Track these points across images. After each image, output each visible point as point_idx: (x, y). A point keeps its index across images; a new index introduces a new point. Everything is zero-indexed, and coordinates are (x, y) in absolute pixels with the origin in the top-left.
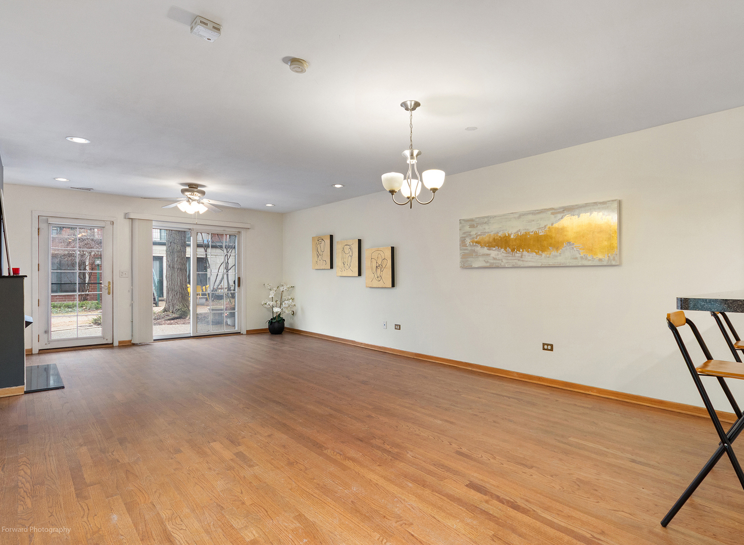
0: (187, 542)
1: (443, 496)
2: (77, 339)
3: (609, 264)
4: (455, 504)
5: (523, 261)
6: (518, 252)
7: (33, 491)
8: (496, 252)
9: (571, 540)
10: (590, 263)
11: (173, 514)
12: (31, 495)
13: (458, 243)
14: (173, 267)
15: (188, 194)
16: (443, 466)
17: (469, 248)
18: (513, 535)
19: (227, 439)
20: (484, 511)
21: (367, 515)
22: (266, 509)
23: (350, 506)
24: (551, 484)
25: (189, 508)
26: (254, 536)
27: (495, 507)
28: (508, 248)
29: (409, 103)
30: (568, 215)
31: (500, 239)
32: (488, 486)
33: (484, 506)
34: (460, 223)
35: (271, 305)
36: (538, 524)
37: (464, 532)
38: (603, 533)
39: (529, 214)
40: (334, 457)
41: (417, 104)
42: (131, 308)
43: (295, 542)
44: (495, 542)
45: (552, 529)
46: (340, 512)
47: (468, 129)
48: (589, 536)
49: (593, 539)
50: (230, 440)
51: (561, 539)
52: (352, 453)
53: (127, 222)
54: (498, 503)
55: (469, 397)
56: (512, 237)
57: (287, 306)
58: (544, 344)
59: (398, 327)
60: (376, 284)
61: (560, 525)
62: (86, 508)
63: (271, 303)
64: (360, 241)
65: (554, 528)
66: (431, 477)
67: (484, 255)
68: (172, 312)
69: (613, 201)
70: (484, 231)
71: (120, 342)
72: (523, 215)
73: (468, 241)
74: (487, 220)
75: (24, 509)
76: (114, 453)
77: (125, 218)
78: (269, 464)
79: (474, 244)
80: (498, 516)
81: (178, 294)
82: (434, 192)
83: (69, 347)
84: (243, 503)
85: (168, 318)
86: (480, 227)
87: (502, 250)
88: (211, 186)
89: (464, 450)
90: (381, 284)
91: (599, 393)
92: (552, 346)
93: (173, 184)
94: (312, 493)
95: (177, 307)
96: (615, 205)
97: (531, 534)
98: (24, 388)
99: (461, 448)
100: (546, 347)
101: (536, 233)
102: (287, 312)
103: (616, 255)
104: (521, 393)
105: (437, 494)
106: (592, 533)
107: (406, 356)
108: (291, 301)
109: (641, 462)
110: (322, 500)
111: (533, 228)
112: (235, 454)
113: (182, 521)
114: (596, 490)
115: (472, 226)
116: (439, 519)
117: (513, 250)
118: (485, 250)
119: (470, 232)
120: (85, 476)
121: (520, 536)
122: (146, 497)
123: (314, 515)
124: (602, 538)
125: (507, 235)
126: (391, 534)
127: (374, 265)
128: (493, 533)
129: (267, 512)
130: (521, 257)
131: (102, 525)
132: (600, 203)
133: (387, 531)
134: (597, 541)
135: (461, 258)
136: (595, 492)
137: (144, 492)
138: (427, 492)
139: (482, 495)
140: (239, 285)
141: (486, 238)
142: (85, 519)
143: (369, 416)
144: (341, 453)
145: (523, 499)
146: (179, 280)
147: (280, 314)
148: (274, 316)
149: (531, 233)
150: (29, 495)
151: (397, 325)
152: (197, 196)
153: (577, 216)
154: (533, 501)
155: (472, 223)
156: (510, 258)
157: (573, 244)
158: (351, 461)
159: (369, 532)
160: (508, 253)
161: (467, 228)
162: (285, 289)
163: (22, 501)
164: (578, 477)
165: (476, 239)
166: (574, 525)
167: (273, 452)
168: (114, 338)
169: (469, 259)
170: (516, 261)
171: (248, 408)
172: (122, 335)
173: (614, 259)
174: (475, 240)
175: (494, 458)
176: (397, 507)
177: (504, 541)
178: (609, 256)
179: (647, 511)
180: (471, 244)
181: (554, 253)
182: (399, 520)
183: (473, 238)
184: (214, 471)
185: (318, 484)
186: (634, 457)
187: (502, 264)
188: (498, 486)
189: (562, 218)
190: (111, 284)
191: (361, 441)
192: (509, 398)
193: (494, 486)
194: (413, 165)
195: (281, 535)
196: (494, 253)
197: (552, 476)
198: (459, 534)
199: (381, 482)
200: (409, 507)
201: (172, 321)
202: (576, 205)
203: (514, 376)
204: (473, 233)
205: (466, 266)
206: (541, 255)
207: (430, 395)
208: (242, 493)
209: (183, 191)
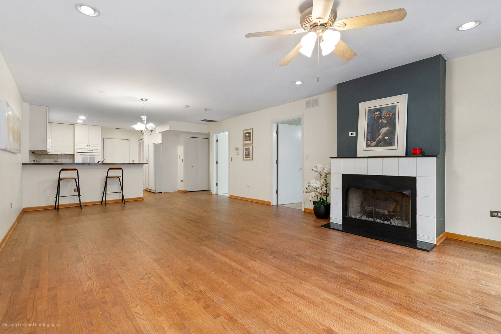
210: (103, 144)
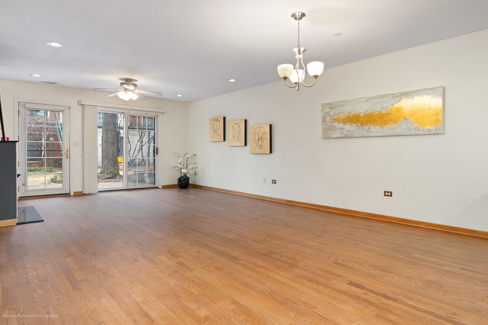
0: (159, 317)
1: (333, 290)
2: (45, 190)
3: (436, 133)
4: (343, 295)
5: (370, 132)
6: (366, 126)
7: (41, 285)
8: (349, 126)
9: (433, 318)
10: (421, 133)
11: (145, 300)
12: (41, 288)
13: (321, 120)
14: (107, 142)
15: (124, 86)
16: (328, 272)
17: (329, 124)
18: (391, 315)
19: (169, 253)
20: (365, 299)
21: (282, 301)
22: (209, 297)
23: (269, 295)
24: (408, 283)
25: (154, 296)
26: (206, 313)
27: (372, 297)
28: (358, 123)
29: (297, 14)
30: (404, 98)
31: (352, 117)
32: (363, 284)
33: (364, 297)
34: (322, 106)
35: (180, 167)
36: (406, 308)
37: (355, 313)
38: (454, 314)
39: (375, 98)
40: (248, 265)
41: (303, 15)
42: (82, 168)
43: (236, 318)
44: (379, 319)
45: (417, 311)
46: (263, 300)
47: (336, 35)
48: (445, 316)
49: (449, 318)
50: (171, 254)
51: (426, 317)
52: (260, 263)
53: (80, 107)
54: (374, 295)
55: (333, 228)
56: (361, 115)
57: (191, 168)
58: (385, 192)
59: (274, 182)
60: (258, 151)
61: (422, 309)
62: (81, 295)
63: (180, 166)
64: (246, 121)
65: (419, 311)
66: (320, 278)
67: (340, 129)
68: (107, 174)
69: (439, 87)
70: (340, 111)
71: (75, 193)
72: (370, 99)
73: (328, 119)
74: (342, 104)
75: (38, 296)
76: (91, 262)
77: (78, 104)
78: (203, 269)
79: (333, 121)
80: (376, 303)
81: (111, 160)
82: (316, 78)
83: (39, 196)
84: (192, 294)
85: (104, 178)
86: (337, 109)
87: (354, 124)
88: (141, 81)
89: (339, 261)
90: (261, 151)
91: (427, 226)
92: (391, 193)
93: (115, 79)
94: (239, 288)
95: (111, 170)
96: (441, 90)
97: (403, 314)
98: (16, 221)
99: (337, 260)
100: (386, 194)
101: (380, 112)
102: (191, 172)
103: (441, 126)
104: (369, 226)
105: (328, 289)
106: (447, 314)
107: (280, 202)
108: (194, 164)
109: (469, 270)
110: (248, 292)
111: (377, 109)
112: (177, 263)
113: (152, 304)
114: (442, 287)
115: (331, 108)
116: (335, 304)
117: (362, 125)
118: (341, 125)
119: (330, 112)
120: (75, 276)
121: (396, 315)
122: (122, 289)
123: (244, 300)
124: (454, 317)
125: (358, 114)
126: (303, 313)
127: (257, 137)
128: (376, 313)
129: (211, 299)
130: (369, 130)
131: (97, 306)
132: (429, 89)
133: (300, 312)
134: (451, 319)
135: (323, 131)
136: (442, 288)
137: (119, 286)
138: (321, 288)
139: (361, 290)
140: (157, 154)
141: (342, 116)
142: (83, 302)
143: (265, 240)
144: (252, 263)
145: (391, 292)
146: (111, 151)
147: (186, 174)
148: (182, 176)
149: (376, 112)
150: (39, 287)
151: (274, 180)
152: (131, 88)
153: (411, 99)
154: (398, 293)
155: (331, 106)
156: (360, 130)
157: (408, 119)
158: (261, 268)
159: (287, 312)
160: (359, 127)
161: (327, 110)
162: (189, 156)
163: (35, 291)
164: (427, 279)
165: (334, 116)
166: (432, 309)
167: (204, 261)
168: (71, 189)
169: (329, 132)
170: (364, 132)
171: (177, 234)
172: (76, 188)
173: (439, 129)
174: (334, 118)
175: (363, 267)
176: (302, 297)
177: (385, 319)
178: (435, 127)
179: (482, 300)
180: (331, 121)
181: (393, 125)
182: (306, 305)
183: (332, 117)
184: (166, 273)
185: (241, 282)
186: (463, 267)
187: (354, 135)
188: (371, 284)
189: (400, 101)
190: (68, 151)
191: (264, 255)
192: (362, 229)
193: (368, 284)
194: (300, 59)
195: (225, 314)
196: (347, 127)
197: (407, 278)
198: (352, 314)
199: (286, 281)
200: (311, 297)
201: (107, 180)
202: (411, 91)
203: (362, 215)
204: (332, 113)
205: (326, 137)
206: (384, 127)
207: (305, 227)
208: (189, 287)
209: (122, 84)
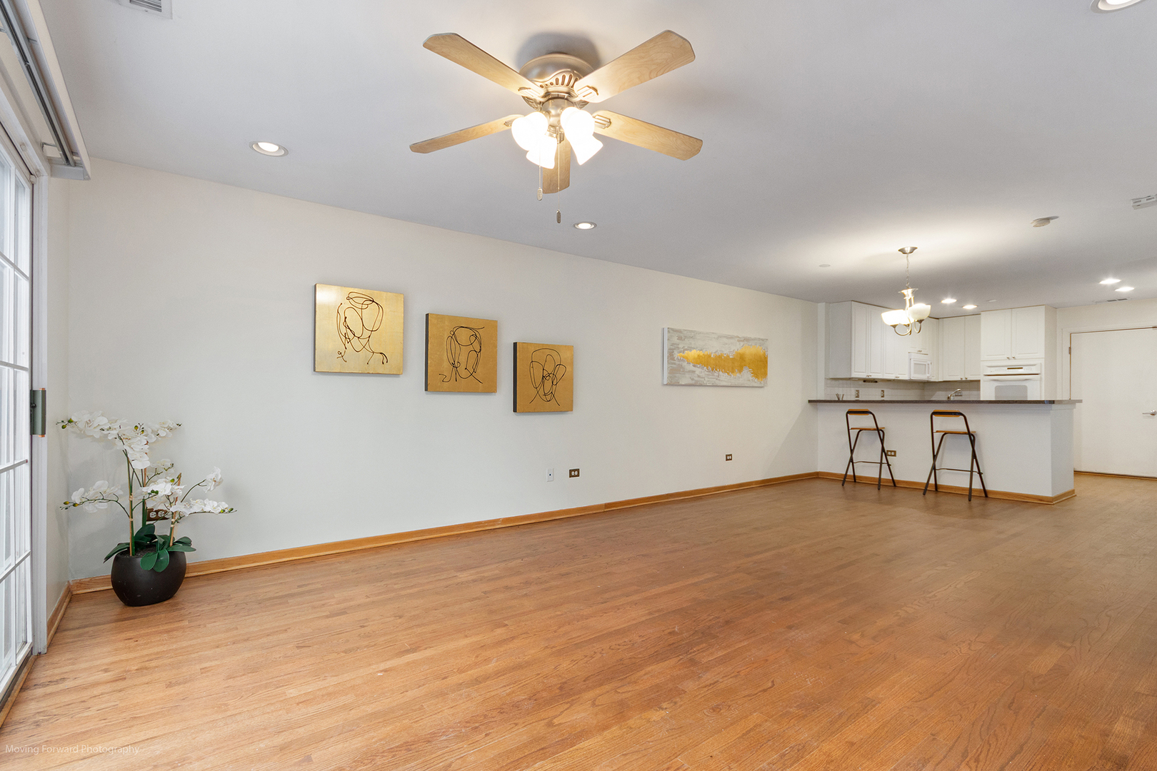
5: (719, 380)
6: (716, 372)
10: (755, 384)
17: (676, 363)
28: (709, 367)
31: (703, 358)
34: (669, 332)
39: (725, 337)
56: (712, 357)
59: (575, 473)
70: (691, 346)
72: (719, 337)
73: (676, 354)
74: (693, 335)
79: (682, 358)
86: (688, 341)
87: (705, 368)
101: (727, 355)
111: (726, 351)
115: (680, 338)
117: (713, 370)
119: (678, 345)
127: (538, 373)
130: (719, 377)
132: (761, 339)
135: (669, 374)
151: (574, 470)
155: (680, 335)
156: (711, 377)
157: (748, 369)
160: (709, 372)
161: (675, 340)
165: (684, 352)
169: (676, 375)
170: (714, 380)
180: (679, 358)
181: (738, 375)
183: (681, 352)
187: (704, 382)
196: (698, 371)
202: (750, 338)
204: (681, 346)
205: (672, 383)
206: (731, 376)
210: (1070, 348)
